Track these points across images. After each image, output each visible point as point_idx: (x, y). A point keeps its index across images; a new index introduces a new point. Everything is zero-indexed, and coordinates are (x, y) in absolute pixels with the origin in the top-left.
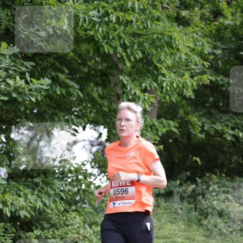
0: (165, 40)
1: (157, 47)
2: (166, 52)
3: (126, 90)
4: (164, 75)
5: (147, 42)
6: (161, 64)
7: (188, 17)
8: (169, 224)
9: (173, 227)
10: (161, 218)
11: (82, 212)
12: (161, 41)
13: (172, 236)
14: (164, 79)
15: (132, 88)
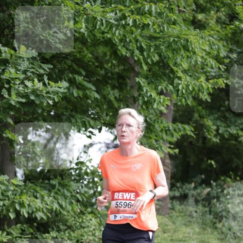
0: (181, 43)
1: (174, 50)
2: (182, 55)
3: (142, 93)
4: (180, 78)
5: (163, 45)
6: (177, 67)
7: (204, 20)
8: (184, 227)
9: (188, 230)
10: (176, 221)
11: (97, 214)
12: (178, 44)
13: (187, 239)
14: (180, 82)
15: (148, 90)
